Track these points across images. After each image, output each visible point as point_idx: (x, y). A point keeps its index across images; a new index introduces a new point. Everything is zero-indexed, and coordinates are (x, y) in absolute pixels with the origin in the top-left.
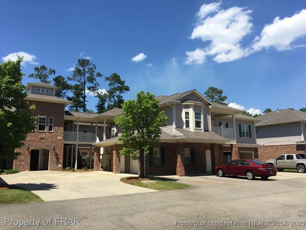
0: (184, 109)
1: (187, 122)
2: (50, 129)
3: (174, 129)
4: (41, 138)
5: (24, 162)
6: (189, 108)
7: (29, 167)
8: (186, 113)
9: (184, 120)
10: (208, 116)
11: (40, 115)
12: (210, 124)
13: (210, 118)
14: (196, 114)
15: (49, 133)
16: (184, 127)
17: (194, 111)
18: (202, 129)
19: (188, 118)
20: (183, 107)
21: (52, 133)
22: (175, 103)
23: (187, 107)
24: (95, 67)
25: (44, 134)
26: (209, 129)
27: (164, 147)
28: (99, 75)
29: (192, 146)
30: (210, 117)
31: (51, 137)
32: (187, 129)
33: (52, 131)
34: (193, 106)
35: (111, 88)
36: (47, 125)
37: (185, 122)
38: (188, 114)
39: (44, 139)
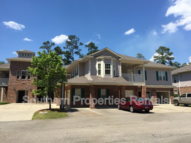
0: (97, 62)
1: (100, 71)
2: (29, 78)
3: (89, 76)
4: (23, 84)
5: (13, 98)
6: (101, 61)
7: (16, 101)
8: (99, 64)
9: (97, 69)
10: (118, 66)
11: (23, 70)
12: (121, 72)
13: (121, 68)
14: (106, 65)
15: (28, 80)
16: (97, 74)
17: (104, 63)
18: (111, 76)
19: (100, 68)
20: (97, 60)
21: (30, 80)
22: (90, 58)
23: (100, 60)
24: (79, 39)
25: (24, 81)
26: (119, 76)
27: (84, 88)
28: (81, 44)
29: (108, 87)
30: (121, 66)
31: (29, 83)
32: (99, 76)
33: (30, 79)
34: (104, 60)
35: (89, 52)
36: (27, 76)
37: (98, 71)
38: (100, 65)
39: (24, 84)
